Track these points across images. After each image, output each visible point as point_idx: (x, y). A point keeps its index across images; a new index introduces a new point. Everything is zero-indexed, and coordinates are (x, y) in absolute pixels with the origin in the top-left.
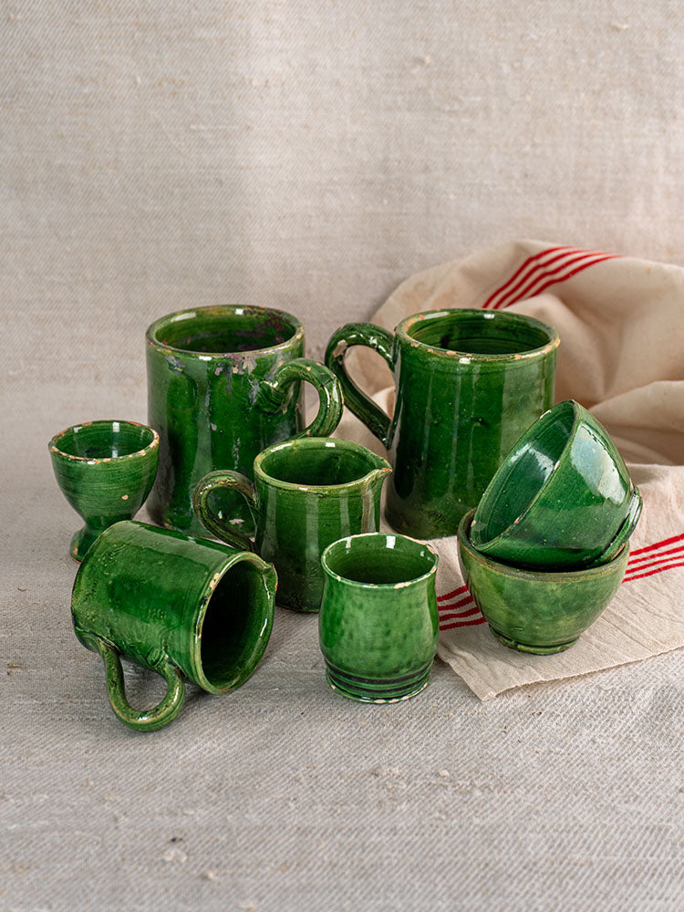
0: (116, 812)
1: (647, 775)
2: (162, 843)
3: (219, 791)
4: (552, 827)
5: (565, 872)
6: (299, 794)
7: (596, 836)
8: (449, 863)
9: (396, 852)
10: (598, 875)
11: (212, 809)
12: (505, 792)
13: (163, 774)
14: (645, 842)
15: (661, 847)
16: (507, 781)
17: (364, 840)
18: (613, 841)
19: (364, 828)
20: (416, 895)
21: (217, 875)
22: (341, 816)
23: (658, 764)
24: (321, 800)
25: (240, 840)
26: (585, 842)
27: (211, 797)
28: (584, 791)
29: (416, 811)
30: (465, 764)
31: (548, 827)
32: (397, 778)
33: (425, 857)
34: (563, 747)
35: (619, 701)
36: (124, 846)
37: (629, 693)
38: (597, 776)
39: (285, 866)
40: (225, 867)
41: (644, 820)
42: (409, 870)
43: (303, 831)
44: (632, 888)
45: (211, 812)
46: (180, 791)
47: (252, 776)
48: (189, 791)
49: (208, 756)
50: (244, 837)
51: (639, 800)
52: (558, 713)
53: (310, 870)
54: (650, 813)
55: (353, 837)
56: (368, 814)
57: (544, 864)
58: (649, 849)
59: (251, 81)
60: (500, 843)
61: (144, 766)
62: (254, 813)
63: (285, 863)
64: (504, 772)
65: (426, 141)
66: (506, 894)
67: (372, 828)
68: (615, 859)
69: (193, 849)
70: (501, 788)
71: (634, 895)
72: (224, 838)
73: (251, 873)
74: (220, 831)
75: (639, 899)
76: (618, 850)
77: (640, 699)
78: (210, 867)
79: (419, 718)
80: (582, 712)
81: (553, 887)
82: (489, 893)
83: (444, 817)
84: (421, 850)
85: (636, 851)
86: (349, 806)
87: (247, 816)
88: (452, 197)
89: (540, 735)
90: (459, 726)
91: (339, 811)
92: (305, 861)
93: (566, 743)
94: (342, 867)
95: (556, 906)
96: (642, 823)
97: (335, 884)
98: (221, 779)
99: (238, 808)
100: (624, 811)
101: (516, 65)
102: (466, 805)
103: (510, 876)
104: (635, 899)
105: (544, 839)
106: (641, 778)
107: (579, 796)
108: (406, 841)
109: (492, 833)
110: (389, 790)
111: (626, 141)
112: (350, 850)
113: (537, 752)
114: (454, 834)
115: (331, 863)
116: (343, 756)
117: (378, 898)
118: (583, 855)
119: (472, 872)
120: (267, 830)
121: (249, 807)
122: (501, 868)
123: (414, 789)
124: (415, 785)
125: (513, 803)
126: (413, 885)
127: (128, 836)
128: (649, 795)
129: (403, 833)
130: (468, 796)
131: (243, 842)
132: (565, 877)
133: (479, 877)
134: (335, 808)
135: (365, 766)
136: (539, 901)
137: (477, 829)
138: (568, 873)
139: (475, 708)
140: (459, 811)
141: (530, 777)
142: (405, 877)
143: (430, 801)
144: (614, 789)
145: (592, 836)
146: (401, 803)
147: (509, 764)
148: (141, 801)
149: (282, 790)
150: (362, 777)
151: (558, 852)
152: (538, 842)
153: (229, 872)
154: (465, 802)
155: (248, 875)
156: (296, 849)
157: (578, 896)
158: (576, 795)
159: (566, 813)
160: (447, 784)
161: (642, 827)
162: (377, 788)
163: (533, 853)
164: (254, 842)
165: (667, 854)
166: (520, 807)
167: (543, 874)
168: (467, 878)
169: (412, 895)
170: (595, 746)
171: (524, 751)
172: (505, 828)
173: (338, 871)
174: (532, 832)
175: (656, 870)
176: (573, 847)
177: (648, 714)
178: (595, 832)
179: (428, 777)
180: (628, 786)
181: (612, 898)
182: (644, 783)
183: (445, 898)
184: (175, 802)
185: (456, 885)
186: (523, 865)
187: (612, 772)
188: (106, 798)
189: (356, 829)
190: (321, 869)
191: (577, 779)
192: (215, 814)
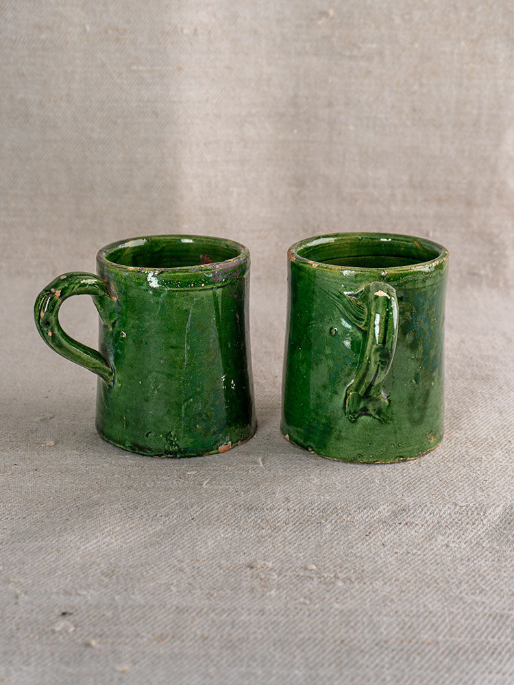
0: (18, 592)
1: (493, 573)
2: (54, 617)
3: (111, 576)
4: (404, 612)
5: (413, 649)
6: (182, 581)
7: (444, 621)
8: (308, 640)
9: (262, 629)
10: (443, 653)
11: (103, 590)
12: (364, 583)
13: (64, 561)
14: (488, 627)
15: (502, 631)
16: (368, 575)
17: (234, 618)
18: (458, 625)
19: (236, 609)
20: (276, 664)
21: (100, 643)
22: (217, 599)
23: (504, 564)
24: (201, 586)
25: (124, 616)
26: (433, 625)
27: (103, 581)
28: (435, 585)
29: (284, 597)
30: (331, 561)
31: (400, 612)
32: (270, 570)
33: (287, 633)
34: (419, 550)
35: (472, 515)
36: (20, 618)
37: (482, 509)
38: (448, 573)
39: (161, 638)
40: (107, 637)
41: (488, 608)
42: (272, 644)
43: (180, 610)
44: (473, 663)
45: (102, 593)
46: (77, 576)
47: (142, 566)
48: (85, 576)
49: (105, 549)
50: (127, 614)
51: (484, 592)
52: (417, 522)
53: (183, 641)
54: (494, 603)
55: (225, 615)
56: (240, 598)
57: (394, 643)
58: (491, 632)
59: (182, 30)
60: (356, 624)
61: (49, 555)
62: (139, 594)
63: (162, 635)
64: (365, 568)
65: (330, 81)
66: (358, 665)
67: (243, 609)
68: (459, 640)
69: (82, 621)
70: (362, 580)
71: (475, 670)
72: (110, 613)
73: (129, 643)
74: (107, 608)
75: (479, 673)
76: (462, 633)
77: (490, 514)
78: (94, 637)
79: (295, 524)
80: (438, 523)
81: (401, 661)
82: (343, 664)
83: (308, 602)
84: (284, 628)
85: (479, 633)
86: (224, 591)
87: (132, 597)
88: (351, 128)
89: (400, 540)
90: (328, 531)
91: (215, 595)
92: (180, 635)
93: (422, 547)
94: (212, 640)
95: (403, 677)
96: (486, 611)
97: (204, 653)
98: (114, 567)
99: (125, 590)
100: (470, 601)
101: (407, 17)
102: (329, 593)
103: (362, 651)
104: (475, 673)
105: (397, 622)
106: (488, 575)
107: (431, 588)
108: (272, 620)
109: (350, 616)
110: (261, 579)
111: (500, 82)
112: (221, 626)
113: (396, 553)
114: (316, 615)
115: (202, 636)
116: (224, 552)
117: (242, 666)
118: (430, 636)
119: (329, 646)
120: (150, 608)
121: (135, 590)
122: (355, 645)
123: (284, 579)
124: (285, 576)
125: (371, 593)
126: (274, 656)
127: (25, 611)
128: (494, 589)
129: (270, 614)
130: (331, 586)
131: (127, 617)
132: (413, 653)
133: (335, 651)
134: (212, 593)
135: (243, 560)
136: (387, 672)
137: (336, 613)
138: (416, 650)
139: (344, 517)
140: (322, 597)
141: (388, 572)
142: (268, 649)
143: (297, 590)
144: (463, 583)
145: (440, 621)
146: (270, 590)
147: (371, 561)
148: (41, 583)
149: (167, 577)
150: (239, 569)
151: (408, 633)
152: (390, 624)
153: (110, 640)
154: (328, 591)
155: (126, 644)
156: (172, 625)
157: (424, 669)
158: (428, 588)
159: (418, 601)
160: (314, 575)
161: (486, 614)
162: (252, 577)
163: (385, 633)
164: (135, 617)
165: (507, 637)
166: (377, 595)
167: (393, 650)
168: (324, 651)
169: (272, 664)
170: (448, 550)
171: (385, 552)
172: (361, 612)
173: (208, 643)
174: (385, 615)
175: (496, 649)
176: (422, 629)
177: (498, 525)
178: (443, 617)
179: (297, 570)
180: (475, 581)
181: (454, 671)
182: (490, 579)
183: (302, 667)
184: (71, 584)
185: (313, 656)
186: (376, 642)
187: (462, 570)
188: (11, 580)
189: (229, 609)
190: (193, 641)
191: (430, 575)
192: (105, 595)
